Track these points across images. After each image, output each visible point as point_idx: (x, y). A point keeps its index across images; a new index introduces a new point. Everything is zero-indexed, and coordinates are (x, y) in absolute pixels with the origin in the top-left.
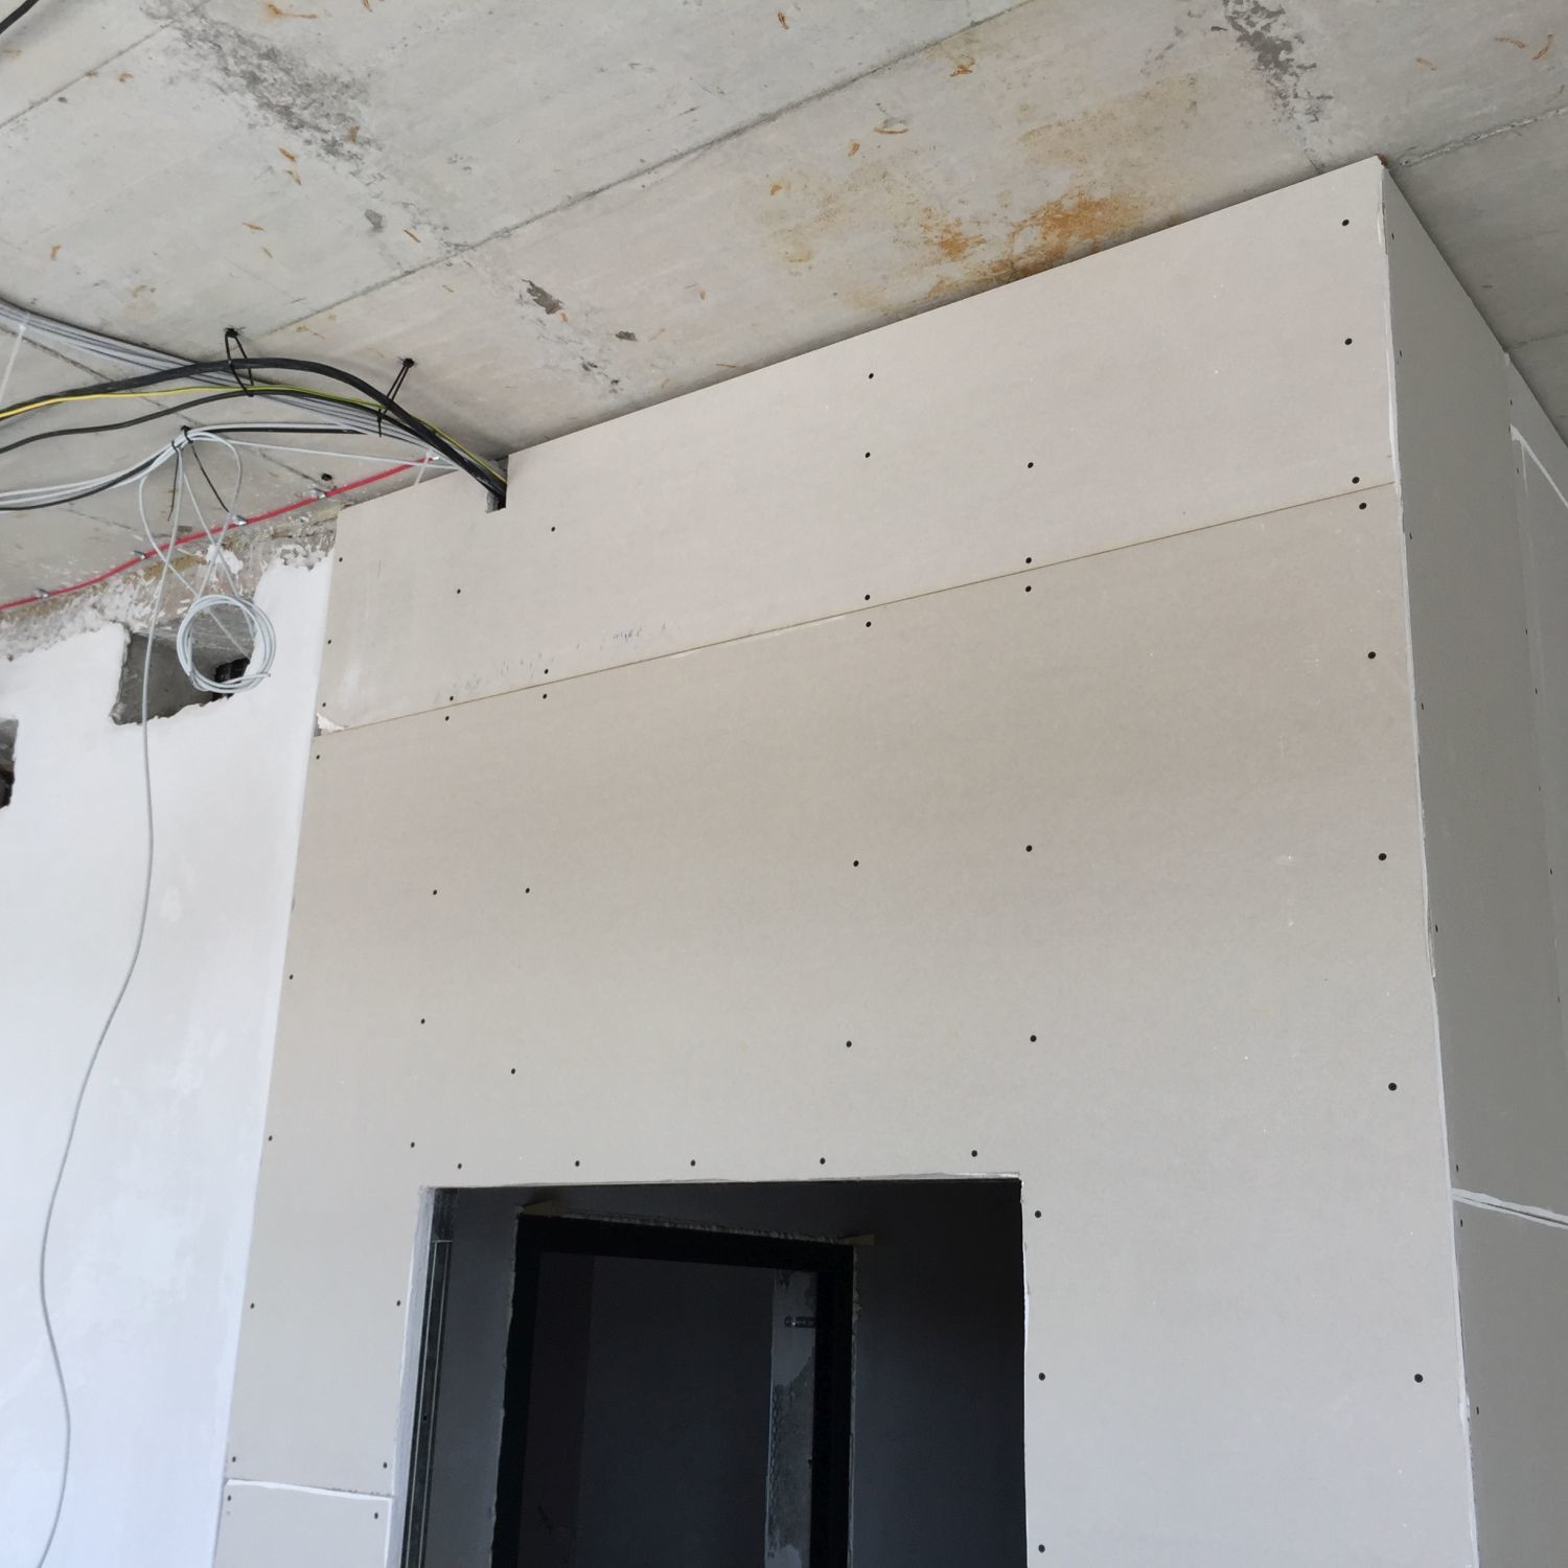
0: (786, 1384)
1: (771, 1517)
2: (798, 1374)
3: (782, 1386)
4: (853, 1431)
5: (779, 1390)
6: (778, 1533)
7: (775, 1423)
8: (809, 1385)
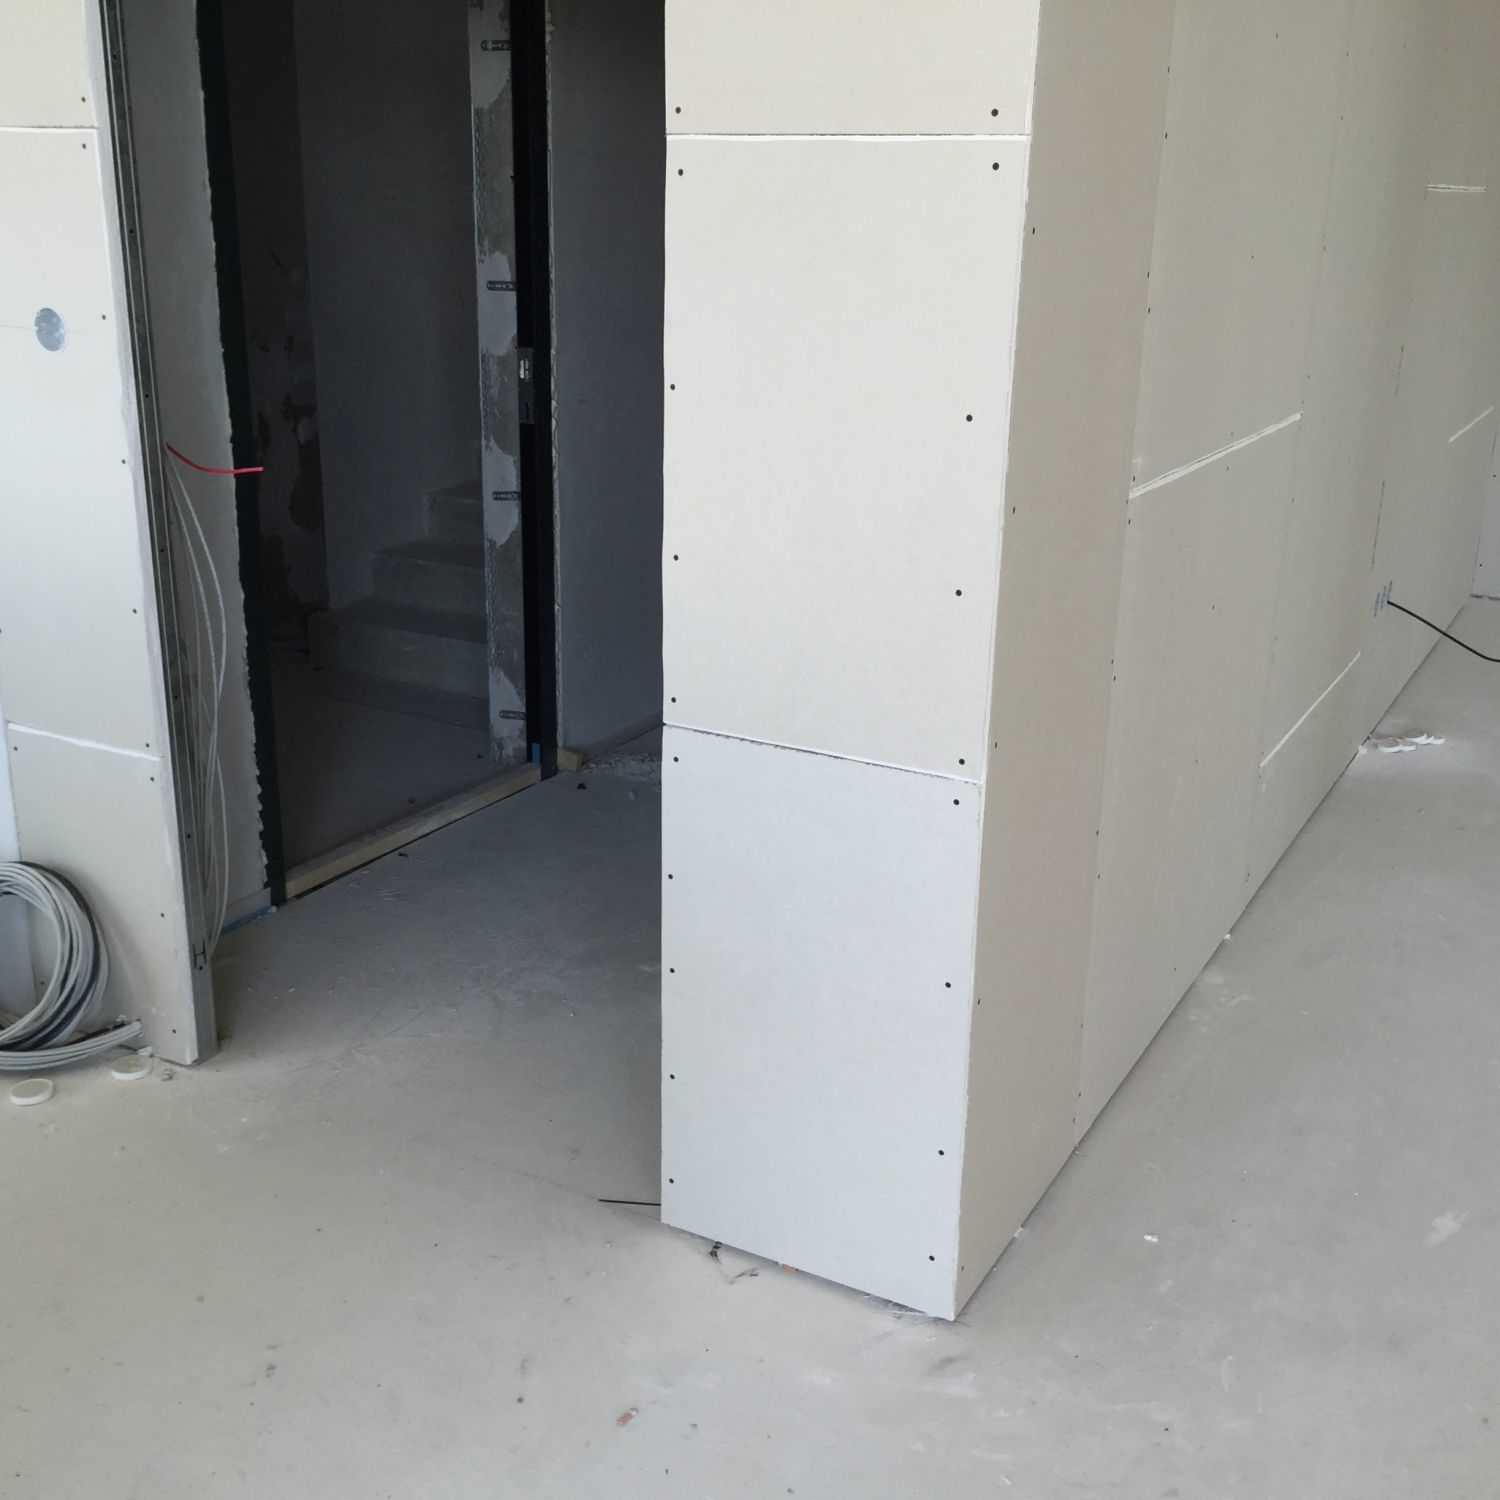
0: (486, 104)
1: (479, 229)
2: (496, 97)
3: (481, 109)
4: (550, 147)
5: (478, 112)
6: (486, 242)
7: (478, 144)
8: (507, 107)
